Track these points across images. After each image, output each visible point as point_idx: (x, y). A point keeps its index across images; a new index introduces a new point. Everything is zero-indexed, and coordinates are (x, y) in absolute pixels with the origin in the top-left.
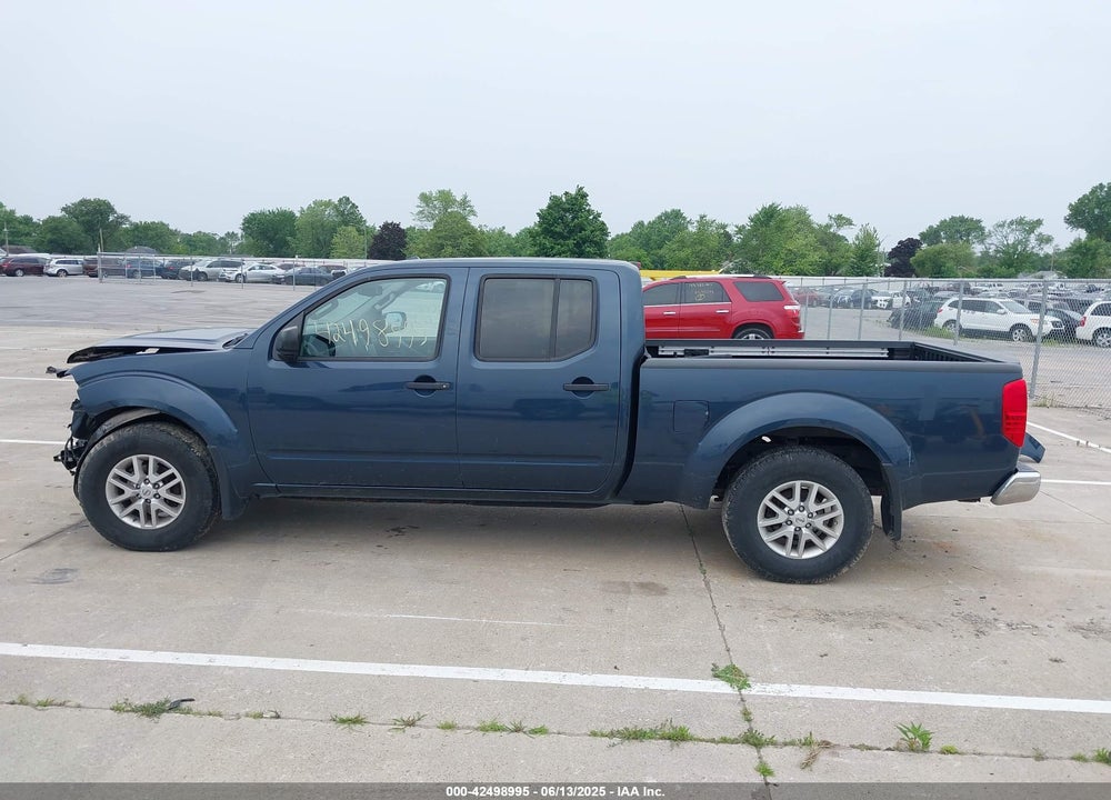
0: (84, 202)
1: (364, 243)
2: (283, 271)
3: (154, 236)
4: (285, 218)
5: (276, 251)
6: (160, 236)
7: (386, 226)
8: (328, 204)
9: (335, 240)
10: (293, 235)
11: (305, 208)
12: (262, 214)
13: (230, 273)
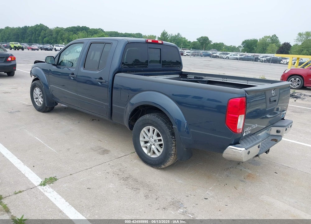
0: (202, 37)
1: (277, 49)
2: (240, 56)
3: (219, 47)
4: (255, 41)
5: (250, 51)
6: (220, 46)
7: (285, 44)
8: (269, 37)
9: (268, 48)
10: (256, 46)
11: (261, 38)
12: (248, 40)
13: (225, 56)
